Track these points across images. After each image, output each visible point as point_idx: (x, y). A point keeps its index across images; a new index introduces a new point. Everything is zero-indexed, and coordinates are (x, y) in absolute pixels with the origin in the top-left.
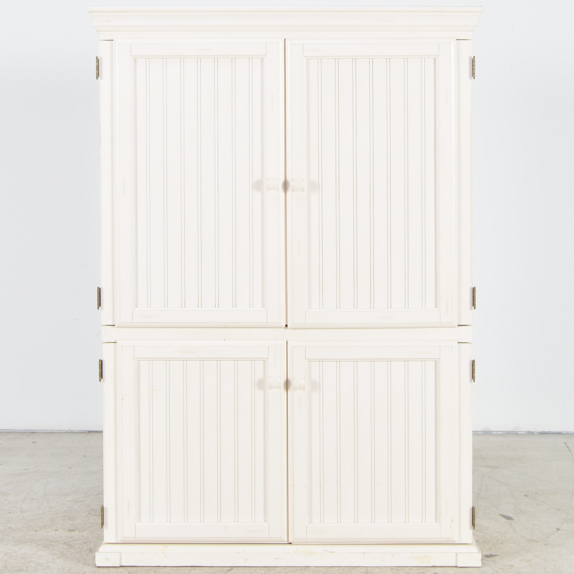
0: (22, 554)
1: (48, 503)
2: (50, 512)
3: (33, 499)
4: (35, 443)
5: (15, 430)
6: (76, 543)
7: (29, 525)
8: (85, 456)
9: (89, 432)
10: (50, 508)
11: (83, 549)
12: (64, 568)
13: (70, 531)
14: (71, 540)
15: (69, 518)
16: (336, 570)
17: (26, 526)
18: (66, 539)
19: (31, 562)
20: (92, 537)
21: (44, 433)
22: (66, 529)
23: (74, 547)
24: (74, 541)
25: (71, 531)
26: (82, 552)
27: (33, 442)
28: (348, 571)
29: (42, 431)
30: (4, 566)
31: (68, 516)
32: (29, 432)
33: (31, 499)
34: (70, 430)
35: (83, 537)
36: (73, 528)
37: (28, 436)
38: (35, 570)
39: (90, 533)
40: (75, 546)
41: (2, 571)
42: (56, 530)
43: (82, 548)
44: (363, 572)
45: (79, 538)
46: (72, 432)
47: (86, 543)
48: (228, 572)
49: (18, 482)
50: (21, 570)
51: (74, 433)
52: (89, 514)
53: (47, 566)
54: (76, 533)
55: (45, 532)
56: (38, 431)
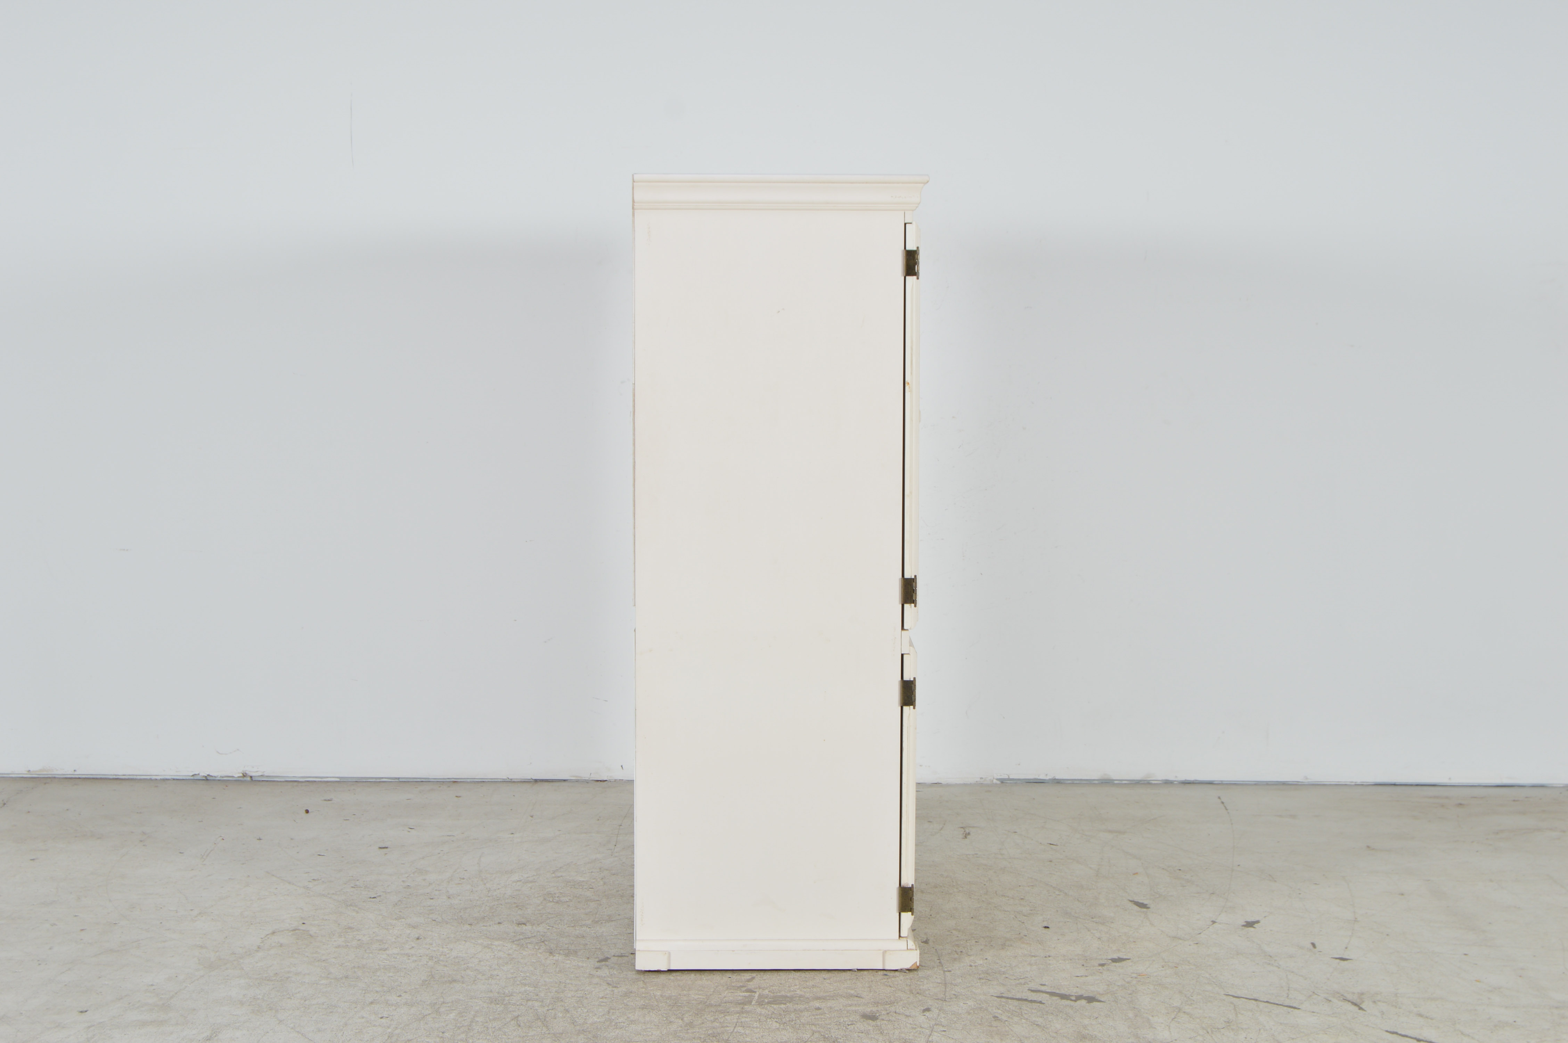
0: (454, 958)
1: (485, 884)
2: (489, 897)
3: (463, 879)
4: (460, 797)
5: (429, 778)
6: (530, 941)
7: (461, 916)
8: (532, 817)
9: (536, 781)
10: (488, 891)
11: (540, 951)
12: (516, 977)
13: (519, 924)
14: (521, 937)
15: (517, 906)
16: (901, 980)
17: (456, 918)
18: (514, 936)
19: (467, 969)
20: (552, 934)
21: (471, 782)
22: (513, 922)
23: (527, 947)
24: (526, 938)
25: (521, 924)
26: (539, 955)
27: (457, 796)
28: (918, 981)
29: (469, 780)
30: (430, 975)
31: (515, 903)
32: (450, 781)
33: (460, 878)
34: (509, 779)
35: (538, 933)
36: (523, 920)
37: (449, 787)
38: (474, 981)
39: (548, 927)
40: (529, 947)
41: (427, 983)
42: (499, 923)
43: (539, 949)
44: (940, 983)
45: (533, 935)
46: (511, 782)
47: (543, 942)
48: (749, 983)
49: (439, 853)
50: (455, 981)
51: (514, 782)
52: (545, 899)
53: (491, 975)
54: (529, 927)
55: (484, 926)
56: (464, 780)
